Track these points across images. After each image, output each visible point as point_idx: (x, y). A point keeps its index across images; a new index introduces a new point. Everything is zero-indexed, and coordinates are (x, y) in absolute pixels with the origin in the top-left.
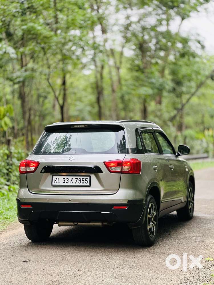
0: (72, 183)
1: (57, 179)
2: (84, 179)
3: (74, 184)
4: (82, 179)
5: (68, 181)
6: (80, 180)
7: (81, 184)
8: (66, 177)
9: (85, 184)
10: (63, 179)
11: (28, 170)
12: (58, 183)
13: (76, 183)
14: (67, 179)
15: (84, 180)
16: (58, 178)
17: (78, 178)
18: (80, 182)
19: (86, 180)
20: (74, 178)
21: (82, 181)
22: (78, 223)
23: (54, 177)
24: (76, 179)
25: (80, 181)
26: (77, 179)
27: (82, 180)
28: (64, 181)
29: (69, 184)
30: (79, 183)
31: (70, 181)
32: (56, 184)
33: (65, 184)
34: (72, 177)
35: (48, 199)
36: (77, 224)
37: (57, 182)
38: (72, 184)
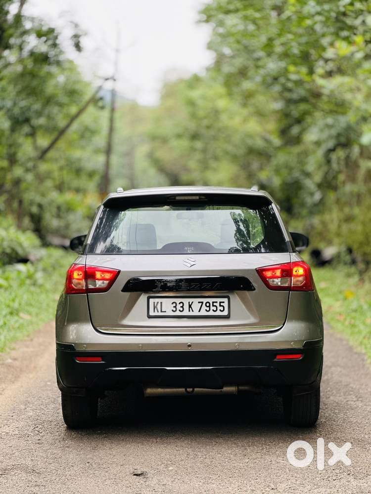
0: (193, 311)
1: (159, 304)
2: (216, 302)
3: (196, 313)
4: (213, 302)
5: (182, 307)
6: (208, 305)
7: (211, 313)
8: (178, 301)
9: (218, 313)
10: (173, 303)
11: (91, 287)
12: (161, 311)
13: (199, 311)
14: (181, 305)
15: (218, 305)
16: (161, 303)
17: (205, 300)
18: (208, 309)
19: (220, 306)
20: (196, 301)
21: (212, 308)
22: (195, 389)
23: (151, 300)
24: (199, 302)
25: (209, 306)
26: (202, 303)
27: (213, 306)
28: (175, 307)
29: (186, 312)
30: (206, 310)
31: (186, 307)
32: (156, 314)
33: (178, 313)
34: (191, 300)
35: (141, 344)
36: (193, 390)
37: (159, 310)
38: (191, 314)
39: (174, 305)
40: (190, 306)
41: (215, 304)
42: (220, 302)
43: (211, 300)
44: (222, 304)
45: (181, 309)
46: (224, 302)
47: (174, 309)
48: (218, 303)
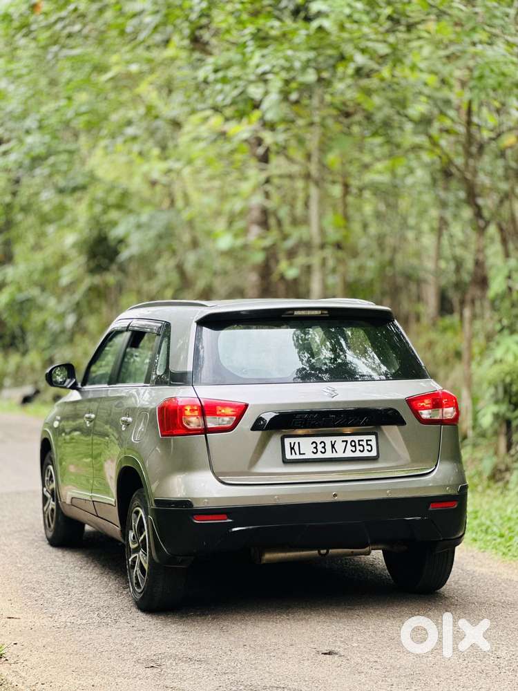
0: (336, 452)
1: (297, 444)
2: (363, 440)
3: (340, 454)
4: (359, 441)
5: (324, 447)
6: (353, 444)
7: (358, 454)
8: (318, 440)
9: (366, 454)
10: (312, 444)
12: (300, 454)
13: (344, 452)
14: (323, 445)
15: (364, 443)
16: (299, 443)
17: (349, 439)
18: (354, 449)
19: (368, 445)
20: (339, 439)
21: (359, 448)
22: (330, 551)
23: (287, 441)
24: (343, 441)
25: (355, 446)
26: (347, 441)
27: (360, 445)
28: (316, 448)
29: (329, 455)
30: (352, 451)
31: (329, 447)
32: (294, 457)
33: (319, 455)
34: (333, 439)
36: (328, 552)
37: (297, 453)
38: (335, 455)
39: (314, 445)
40: (333, 446)
41: (361, 443)
42: (367, 441)
43: (356, 438)
44: (369, 443)
45: (323, 451)
46: (371, 440)
47: (315, 451)
48: (365, 441)
